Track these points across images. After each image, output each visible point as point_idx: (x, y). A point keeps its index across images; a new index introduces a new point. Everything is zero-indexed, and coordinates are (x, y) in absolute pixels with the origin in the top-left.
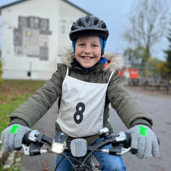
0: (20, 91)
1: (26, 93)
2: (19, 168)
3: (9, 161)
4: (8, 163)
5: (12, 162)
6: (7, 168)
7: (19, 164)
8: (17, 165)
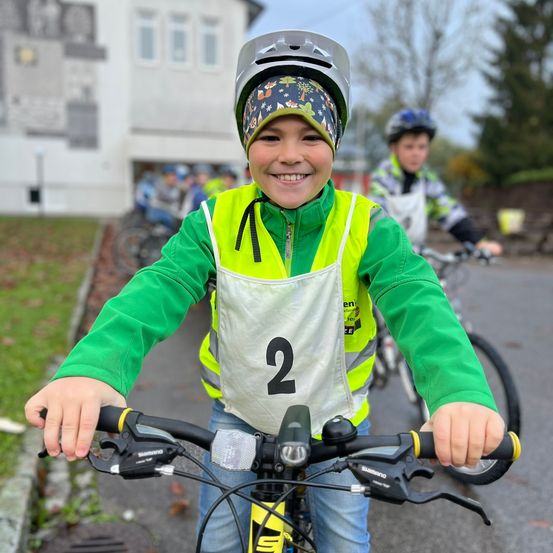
0: (17, 255)
1: (40, 261)
2: (97, 503)
3: (56, 485)
4: (54, 494)
5: (67, 488)
6: (56, 507)
7: (93, 492)
8: (84, 494)
